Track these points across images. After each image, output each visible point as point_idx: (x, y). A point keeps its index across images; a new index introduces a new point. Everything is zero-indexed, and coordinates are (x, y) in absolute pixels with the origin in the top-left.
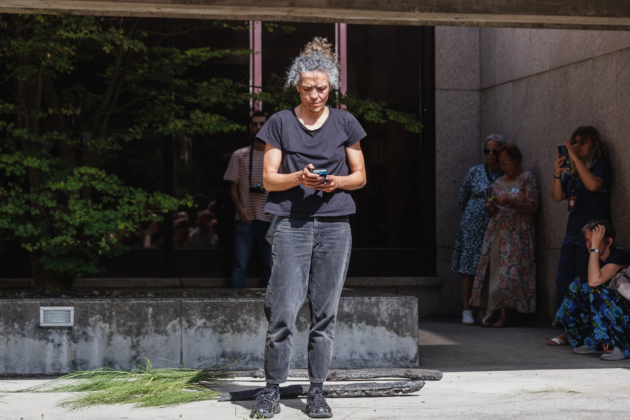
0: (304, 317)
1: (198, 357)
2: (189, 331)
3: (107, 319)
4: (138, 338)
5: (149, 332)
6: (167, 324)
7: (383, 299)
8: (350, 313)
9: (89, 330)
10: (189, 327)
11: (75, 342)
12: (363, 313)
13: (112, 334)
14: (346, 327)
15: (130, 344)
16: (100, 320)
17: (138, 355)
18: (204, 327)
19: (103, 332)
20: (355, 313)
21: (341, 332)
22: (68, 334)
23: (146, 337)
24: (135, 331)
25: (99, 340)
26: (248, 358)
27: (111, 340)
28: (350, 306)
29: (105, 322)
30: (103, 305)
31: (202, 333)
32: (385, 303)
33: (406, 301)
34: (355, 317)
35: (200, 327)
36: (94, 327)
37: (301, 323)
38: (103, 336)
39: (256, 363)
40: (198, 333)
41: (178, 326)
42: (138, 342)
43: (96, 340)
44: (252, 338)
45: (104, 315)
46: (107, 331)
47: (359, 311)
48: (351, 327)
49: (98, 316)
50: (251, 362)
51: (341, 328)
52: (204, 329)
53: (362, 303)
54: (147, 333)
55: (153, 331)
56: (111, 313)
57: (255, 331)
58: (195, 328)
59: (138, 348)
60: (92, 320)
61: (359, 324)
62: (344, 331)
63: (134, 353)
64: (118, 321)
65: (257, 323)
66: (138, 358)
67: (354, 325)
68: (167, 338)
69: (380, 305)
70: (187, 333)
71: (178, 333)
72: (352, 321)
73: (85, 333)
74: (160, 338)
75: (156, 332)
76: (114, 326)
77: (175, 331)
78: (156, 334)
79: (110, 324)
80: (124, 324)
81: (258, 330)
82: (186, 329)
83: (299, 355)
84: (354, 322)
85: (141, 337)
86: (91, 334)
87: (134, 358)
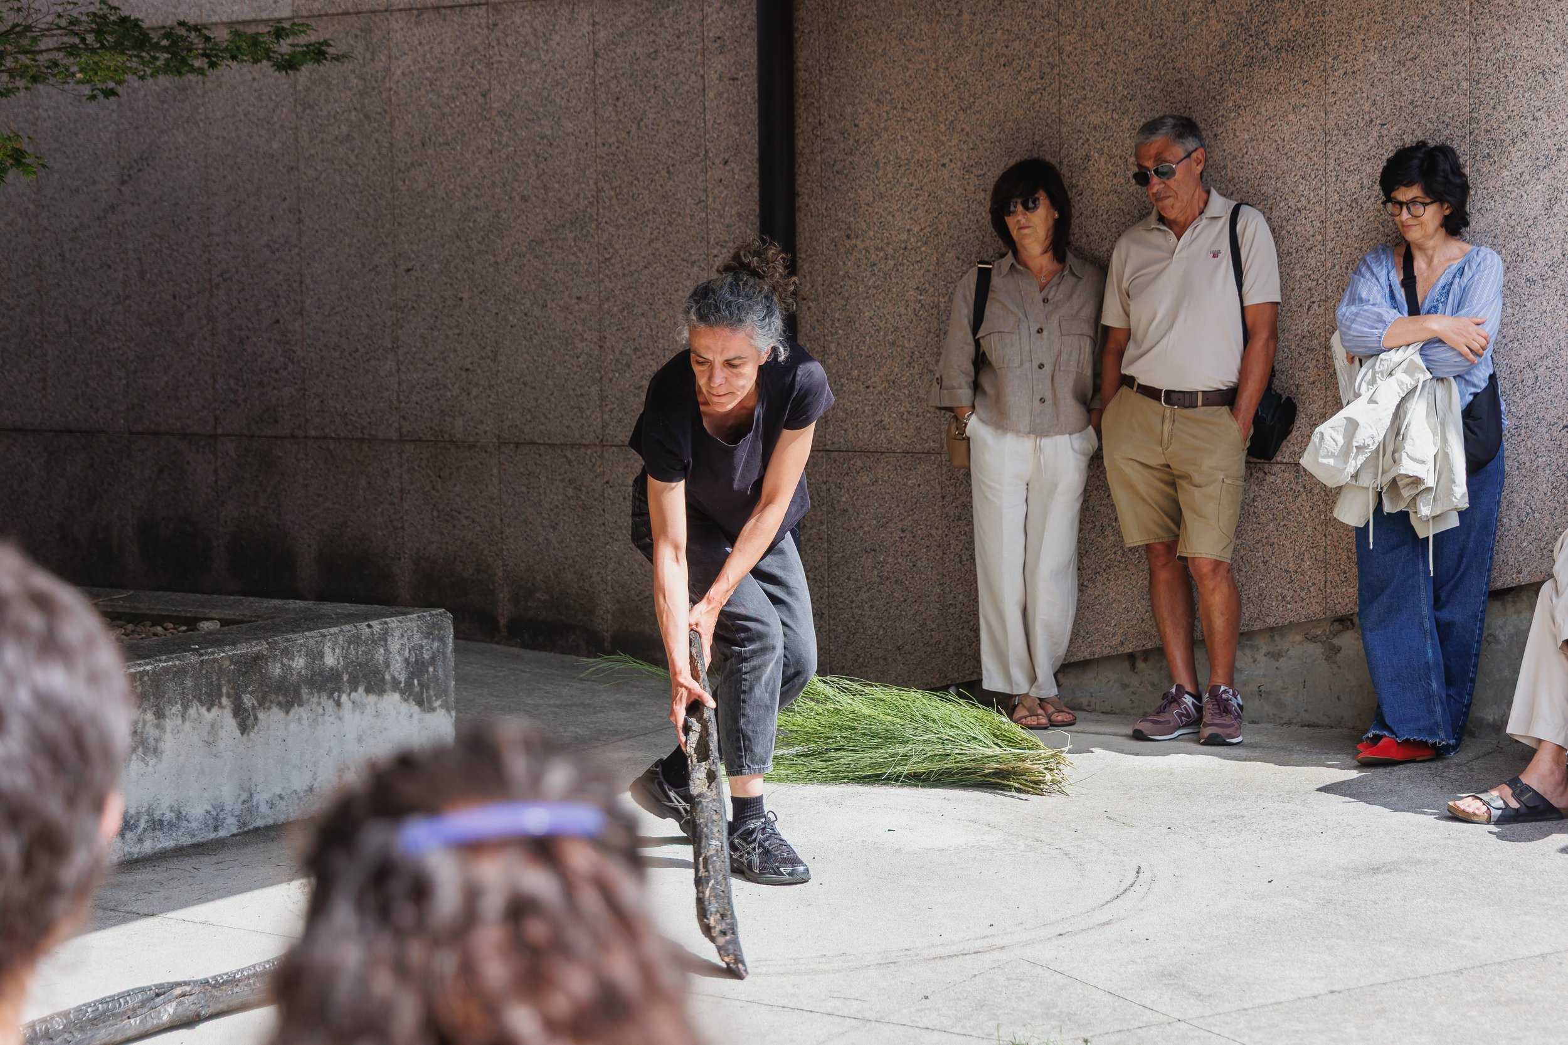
0: (252, 693)
7: (393, 622)
8: (337, 670)
12: (360, 664)
14: (329, 704)
20: (346, 667)
21: (320, 720)
26: (143, 824)
28: (337, 651)
32: (397, 633)
33: (433, 622)
34: (346, 677)
37: (246, 710)
39: (158, 833)
44: (150, 769)
47: (352, 662)
48: (338, 704)
50: (149, 834)
51: (320, 710)
53: (356, 640)
57: (155, 750)
61: (353, 694)
62: (326, 718)
65: (157, 726)
67: (344, 698)
69: (390, 639)
72: (340, 690)
81: (161, 745)
83: (244, 796)
84: (344, 692)
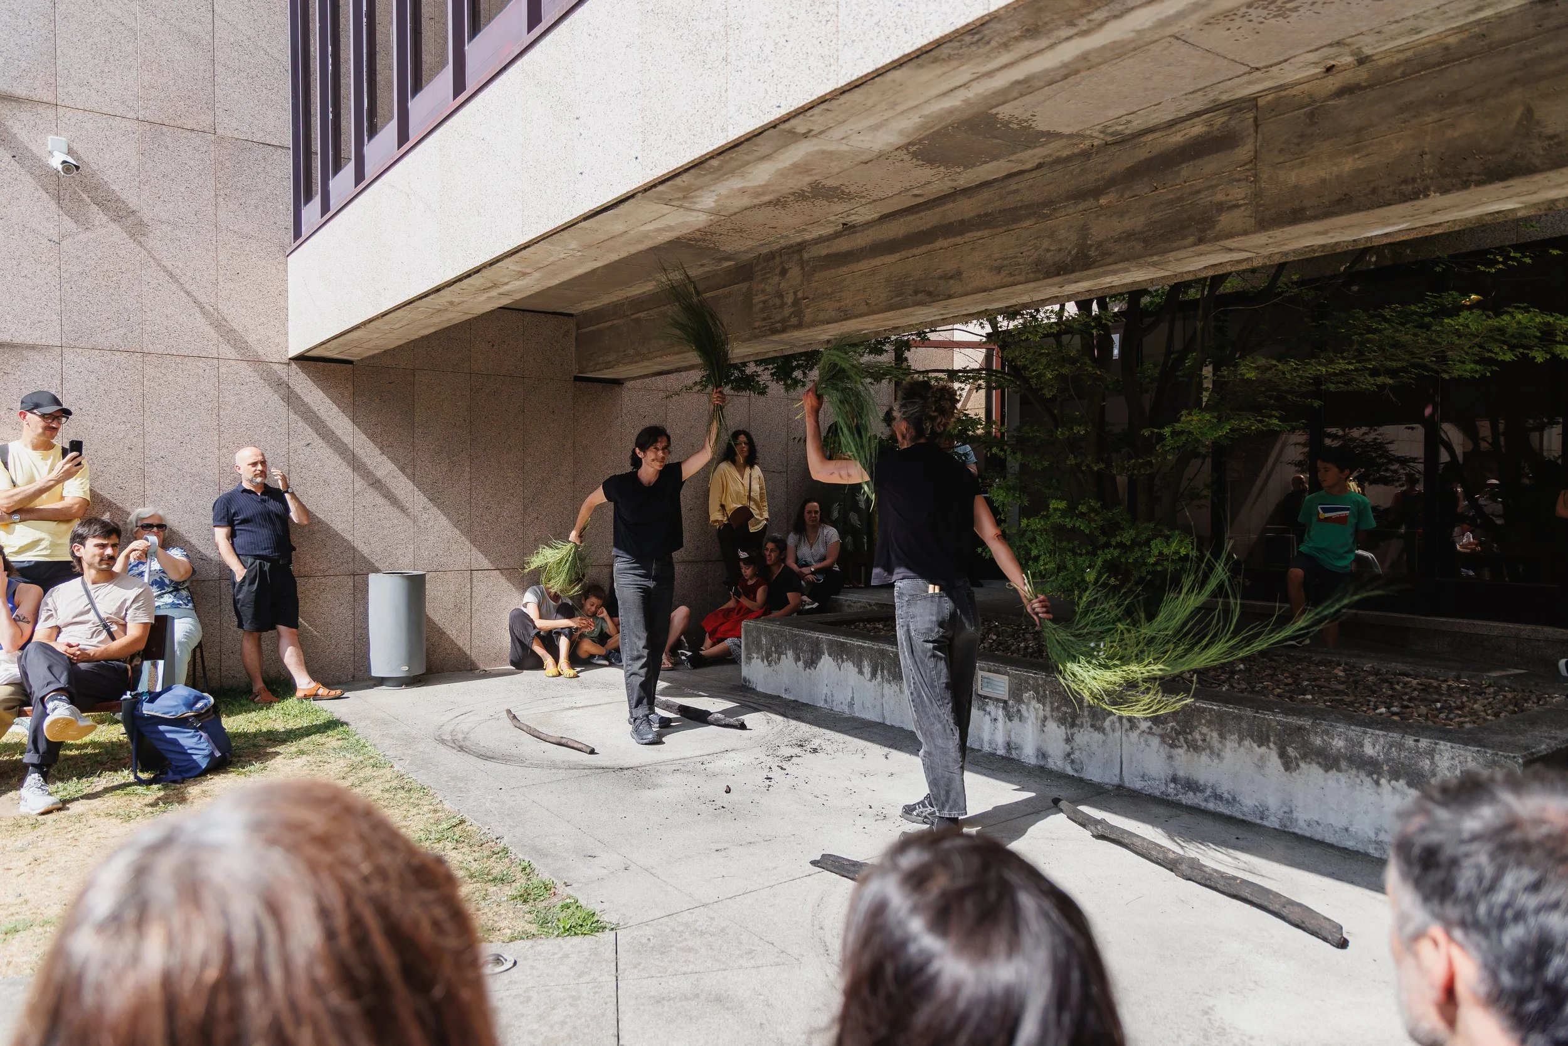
0: (1295, 748)
1: (1142, 773)
2: (1130, 733)
3: (1041, 699)
4: (1072, 730)
5: (1085, 725)
6: (1104, 719)
7: (1443, 746)
8: (1377, 760)
9: (1023, 708)
10: (1131, 728)
11: (1010, 720)
12: (1402, 764)
13: (1045, 718)
14: (1368, 781)
15: (1065, 737)
16: (1034, 698)
17: (1073, 753)
18: (1149, 733)
19: (1037, 713)
20: (1387, 761)
21: (1358, 787)
22: (1004, 708)
23: (1081, 730)
24: (1069, 719)
25: (1033, 723)
26: (1208, 792)
27: (1044, 726)
28: (1377, 747)
29: (1039, 701)
30: (1036, 679)
31: (1146, 741)
32: (1446, 755)
33: (1494, 760)
34: (1385, 768)
35: (1144, 732)
36: (1028, 705)
37: (1289, 757)
38: (1037, 718)
39: (1220, 803)
40: (1142, 740)
41: (1117, 725)
42: (1072, 735)
43: (1030, 722)
44: (1214, 764)
45: (1037, 693)
46: (1041, 713)
47: (1393, 760)
48: (1377, 783)
49: (1031, 692)
50: (1212, 799)
51: (1358, 781)
52: (1149, 737)
53: (1401, 747)
54: (1082, 726)
55: (1089, 724)
56: (1044, 691)
57: (1218, 755)
58: (1139, 731)
59: (1072, 744)
60: (1026, 695)
61: (1393, 782)
62: (1364, 788)
63: (1068, 748)
64: (1052, 703)
65: (1220, 742)
66: (1072, 756)
67: (1383, 781)
68: (1104, 738)
69: (1437, 757)
70: (1127, 736)
71: (1118, 734)
72: (1380, 774)
73: (1019, 711)
74: (1097, 736)
75: (1092, 726)
76: (1048, 709)
77: (1113, 731)
78: (1092, 730)
79: (1044, 705)
80: (1058, 708)
81: (1223, 754)
82: (1126, 730)
83: (1286, 809)
84: (1383, 777)
85: (1075, 730)
86: (1025, 713)
87: (1069, 755)
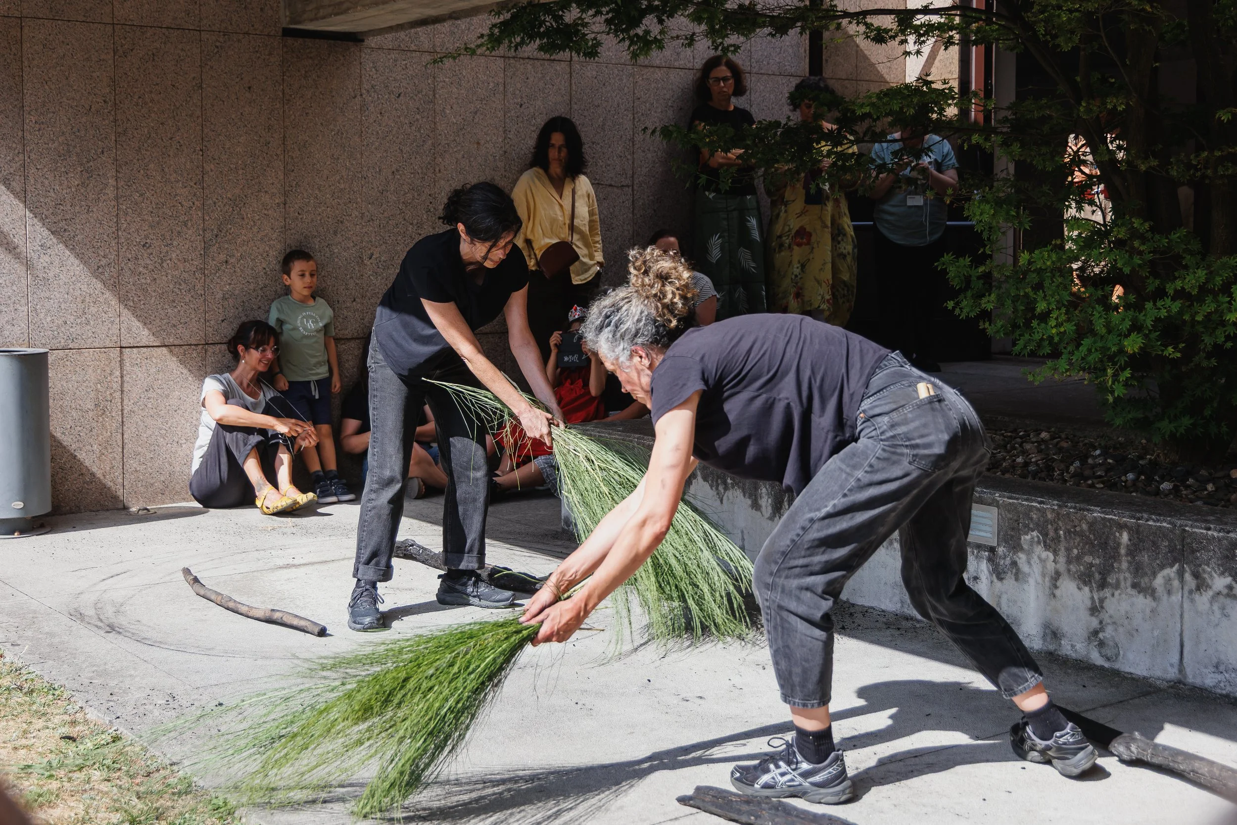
1: (1215, 660)
2: (1197, 596)
3: (1051, 544)
4: (1102, 594)
5: (1122, 584)
6: (1154, 574)
9: (1022, 558)
10: (1198, 588)
11: (1000, 579)
13: (1057, 575)
15: (1089, 603)
16: (1039, 542)
17: (1102, 629)
18: (1228, 595)
19: (1044, 567)
22: (990, 560)
23: (1117, 593)
24: (1097, 576)
25: (1037, 583)
27: (1056, 587)
29: (1047, 547)
30: (1042, 512)
31: (1223, 608)
35: (1219, 593)
36: (1029, 553)
38: (1044, 575)
40: (1215, 607)
41: (1176, 583)
42: (1102, 601)
43: (1031, 581)
45: (1045, 535)
46: (1051, 566)
49: (1035, 533)
52: (1228, 601)
54: (1117, 586)
55: (1129, 583)
56: (1056, 530)
58: (1210, 593)
59: (1102, 615)
60: (1026, 538)
63: (1094, 623)
64: (1068, 550)
66: (1101, 635)
68: (1154, 604)
70: (1192, 601)
71: (1176, 598)
73: (1014, 564)
74: (1142, 602)
75: (1134, 586)
76: (1062, 559)
77: (1169, 592)
78: (1134, 592)
79: (1055, 553)
80: (1078, 558)
82: (1191, 592)
85: (1107, 592)
86: (1025, 568)
87: (1095, 633)
